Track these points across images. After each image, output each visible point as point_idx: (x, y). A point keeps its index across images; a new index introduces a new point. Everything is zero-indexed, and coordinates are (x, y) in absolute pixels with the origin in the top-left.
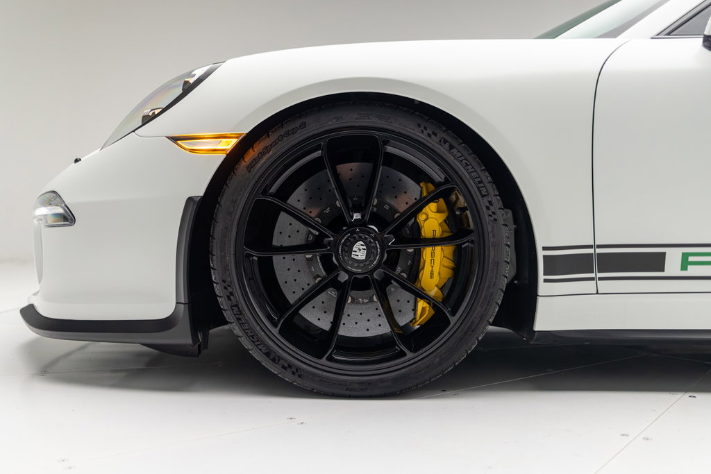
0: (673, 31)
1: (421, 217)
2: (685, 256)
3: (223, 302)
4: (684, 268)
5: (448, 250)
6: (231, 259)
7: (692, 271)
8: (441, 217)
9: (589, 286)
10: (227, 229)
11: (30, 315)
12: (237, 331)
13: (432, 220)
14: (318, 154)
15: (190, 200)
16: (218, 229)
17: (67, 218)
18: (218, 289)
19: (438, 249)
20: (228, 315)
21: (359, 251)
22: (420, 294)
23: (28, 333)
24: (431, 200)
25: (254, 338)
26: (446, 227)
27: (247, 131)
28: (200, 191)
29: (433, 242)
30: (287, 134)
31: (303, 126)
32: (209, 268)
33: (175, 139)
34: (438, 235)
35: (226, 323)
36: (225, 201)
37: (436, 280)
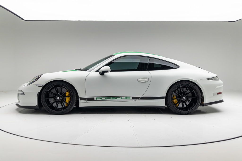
0: (97, 71)
1: (66, 94)
2: (97, 98)
3: (42, 104)
4: (97, 99)
5: (69, 98)
6: (43, 99)
7: (98, 100)
8: (68, 94)
9: (86, 102)
10: (43, 96)
11: (17, 105)
12: (44, 107)
13: (67, 94)
14: (54, 87)
15: (38, 92)
16: (42, 95)
17: (24, 94)
18: (42, 102)
19: (68, 97)
20: (43, 105)
21: (58, 98)
22: (66, 103)
23: (17, 107)
24: (67, 92)
25: (46, 108)
26: (69, 95)
27: (45, 84)
28: (40, 91)
29: (67, 97)
30: (50, 85)
31: (51, 84)
32: (41, 100)
33: (37, 85)
34: (68, 96)
35: (43, 106)
36: (43, 92)
37: (68, 101)
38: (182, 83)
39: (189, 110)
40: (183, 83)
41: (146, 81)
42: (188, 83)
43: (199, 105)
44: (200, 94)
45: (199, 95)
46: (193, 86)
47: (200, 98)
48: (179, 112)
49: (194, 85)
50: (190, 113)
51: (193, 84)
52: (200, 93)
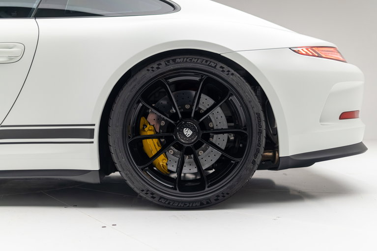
38: (174, 60)
39: (209, 187)
40: (178, 63)
41: (10, 58)
42: (201, 63)
43: (254, 162)
44: (259, 115)
45: (254, 117)
46: (224, 75)
47: (260, 132)
48: (161, 197)
49: (233, 71)
50: (213, 201)
51: (226, 68)
52: (260, 108)
